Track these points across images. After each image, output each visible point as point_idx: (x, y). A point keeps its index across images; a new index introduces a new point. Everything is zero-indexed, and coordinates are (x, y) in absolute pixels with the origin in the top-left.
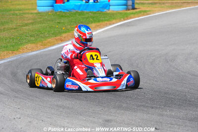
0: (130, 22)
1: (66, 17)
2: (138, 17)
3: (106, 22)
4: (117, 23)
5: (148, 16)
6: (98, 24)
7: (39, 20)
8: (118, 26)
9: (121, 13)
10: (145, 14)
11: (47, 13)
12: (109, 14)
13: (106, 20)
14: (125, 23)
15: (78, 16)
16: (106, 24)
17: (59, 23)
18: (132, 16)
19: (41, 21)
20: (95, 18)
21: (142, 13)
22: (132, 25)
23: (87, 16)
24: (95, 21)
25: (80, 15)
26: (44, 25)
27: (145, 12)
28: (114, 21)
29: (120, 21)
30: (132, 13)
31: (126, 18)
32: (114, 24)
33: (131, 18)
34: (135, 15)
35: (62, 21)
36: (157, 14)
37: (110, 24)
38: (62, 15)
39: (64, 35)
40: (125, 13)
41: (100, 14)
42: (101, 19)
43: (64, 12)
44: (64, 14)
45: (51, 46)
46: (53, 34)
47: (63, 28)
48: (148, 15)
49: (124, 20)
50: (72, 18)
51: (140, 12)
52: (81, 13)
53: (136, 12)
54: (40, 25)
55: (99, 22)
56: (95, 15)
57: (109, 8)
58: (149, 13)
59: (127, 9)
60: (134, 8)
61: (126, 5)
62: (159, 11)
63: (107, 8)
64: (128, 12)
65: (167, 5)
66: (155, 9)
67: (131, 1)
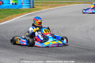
0: (32, 14)
3: (21, 14)
4: (26, 14)
5: (40, 11)
6: (17, 15)
9: (27, 10)
10: (39, 10)
12: (22, 10)
13: (20, 13)
14: (29, 14)
18: (33, 11)
20: (15, 12)
21: (37, 10)
22: (33, 15)
23: (11, 11)
24: (15, 13)
25: (8, 10)
28: (25, 13)
29: (27, 13)
30: (33, 10)
31: (30, 12)
32: (24, 14)
33: (32, 12)
34: (34, 11)
36: (44, 10)
37: (23, 15)
40: (30, 10)
41: (18, 10)
42: (19, 12)
44: (1, 10)
49: (29, 13)
50: (5, 12)
51: (36, 9)
52: (9, 10)
53: (35, 9)
55: (17, 13)
56: (16, 10)
57: (22, 7)
58: (40, 9)
59: (31, 8)
60: (33, 7)
61: (30, 6)
62: (45, 9)
63: (21, 7)
64: (31, 9)
65: (49, 6)
66: (43, 8)
67: (32, 4)
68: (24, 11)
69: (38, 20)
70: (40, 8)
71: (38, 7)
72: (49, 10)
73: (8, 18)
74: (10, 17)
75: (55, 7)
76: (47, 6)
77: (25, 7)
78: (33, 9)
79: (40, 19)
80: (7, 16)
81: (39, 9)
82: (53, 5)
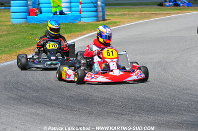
1: (39, 28)
3: (77, 33)
4: (88, 34)
6: (70, 35)
7: (13, 32)
8: (89, 36)
9: (92, 24)
11: (20, 25)
12: (80, 25)
13: (77, 31)
16: (78, 35)
17: (32, 34)
19: (14, 33)
20: (67, 30)
21: (113, 24)
24: (67, 33)
26: (18, 36)
27: (115, 24)
28: (85, 32)
29: (91, 32)
32: (85, 34)
35: (35, 33)
36: (126, 25)
37: (82, 35)
38: (35, 27)
40: (96, 24)
41: (71, 25)
42: (73, 30)
43: (37, 24)
44: (37, 26)
46: (26, 45)
47: (36, 39)
48: (118, 26)
49: (95, 31)
51: (110, 23)
53: (106, 23)
54: (14, 36)
55: (71, 32)
56: (67, 26)
57: (81, 20)
58: (118, 24)
59: (98, 20)
60: (104, 20)
61: (97, 16)
62: (128, 22)
63: (79, 20)
64: (99, 23)
65: (136, 16)
66: (125, 20)
67: (101, 13)
68: (84, 28)
70: (118, 21)
71: (113, 19)
75: (149, 18)
76: (132, 17)
77: (87, 18)
78: (102, 22)
81: (115, 23)
82: (144, 14)
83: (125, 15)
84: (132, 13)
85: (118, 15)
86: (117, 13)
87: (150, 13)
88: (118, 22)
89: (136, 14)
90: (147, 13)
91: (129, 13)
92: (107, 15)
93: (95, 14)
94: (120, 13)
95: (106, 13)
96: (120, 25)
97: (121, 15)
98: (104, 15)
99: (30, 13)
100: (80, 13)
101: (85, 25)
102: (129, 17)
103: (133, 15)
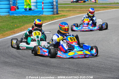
0: (55, 22)
1: (17, 19)
2: (60, 19)
8: (48, 24)
9: (50, 17)
10: (64, 17)
11: (5, 16)
14: (52, 22)
15: (24, 18)
17: (13, 22)
18: (57, 18)
19: (2, 21)
21: (63, 17)
23: (29, 18)
25: (25, 18)
27: (64, 16)
28: (46, 21)
29: (49, 21)
30: (57, 17)
31: (53, 20)
32: (46, 23)
33: (56, 19)
35: (15, 21)
36: (71, 17)
39: (16, 30)
40: (53, 17)
44: (15, 17)
45: (8, 36)
46: (9, 29)
47: (15, 26)
48: (66, 17)
49: (52, 20)
50: (21, 19)
51: (61, 16)
53: (59, 16)
57: (43, 14)
58: (66, 16)
59: (54, 14)
60: (57, 14)
61: (53, 11)
62: (72, 15)
64: (54, 16)
65: (77, 11)
66: (71, 14)
67: (56, 9)
69: (64, 26)
71: (63, 13)
72: (77, 16)
73: (24, 28)
74: (28, 26)
76: (75, 12)
77: (47, 13)
78: (56, 15)
79: (67, 24)
80: (23, 25)
82: (83, 10)
83: (70, 11)
84: (75, 9)
85: (66, 11)
86: (66, 10)
87: (86, 9)
88: (66, 15)
89: (77, 10)
90: (84, 9)
91: (73, 9)
92: (59, 11)
93: (52, 10)
94: (67, 10)
95: (59, 10)
96: (67, 17)
97: (68, 11)
98: (57, 11)
99: (11, 9)
100: (43, 10)
101: (46, 17)
102: (73, 12)
103: (75, 11)
